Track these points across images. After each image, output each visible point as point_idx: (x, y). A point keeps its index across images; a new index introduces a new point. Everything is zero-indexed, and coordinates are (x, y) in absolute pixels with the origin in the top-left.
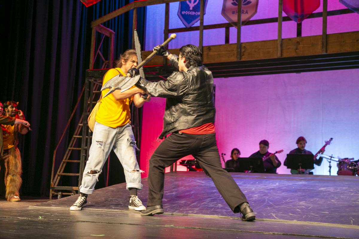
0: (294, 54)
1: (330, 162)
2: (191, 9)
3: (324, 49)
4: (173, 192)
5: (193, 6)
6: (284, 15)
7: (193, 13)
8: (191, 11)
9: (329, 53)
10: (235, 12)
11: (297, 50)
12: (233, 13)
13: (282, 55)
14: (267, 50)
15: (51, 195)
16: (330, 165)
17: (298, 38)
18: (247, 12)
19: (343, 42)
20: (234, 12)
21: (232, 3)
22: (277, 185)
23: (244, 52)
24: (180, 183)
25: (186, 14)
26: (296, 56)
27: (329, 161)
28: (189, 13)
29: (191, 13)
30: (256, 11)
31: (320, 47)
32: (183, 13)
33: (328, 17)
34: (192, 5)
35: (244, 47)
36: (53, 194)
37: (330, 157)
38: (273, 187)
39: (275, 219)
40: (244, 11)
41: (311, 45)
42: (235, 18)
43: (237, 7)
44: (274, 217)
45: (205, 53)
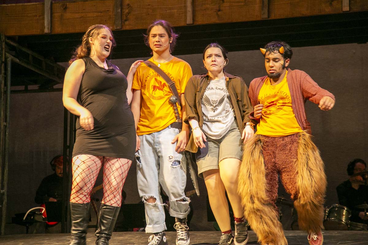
0: (214, 20)
3: (266, 10)
9: (273, 17)
11: (219, 13)
13: (194, 20)
14: (168, 11)
23: (129, 13)
26: (218, 22)
31: (257, 7)
35: (128, 5)
41: (243, 4)
45: (56, 15)
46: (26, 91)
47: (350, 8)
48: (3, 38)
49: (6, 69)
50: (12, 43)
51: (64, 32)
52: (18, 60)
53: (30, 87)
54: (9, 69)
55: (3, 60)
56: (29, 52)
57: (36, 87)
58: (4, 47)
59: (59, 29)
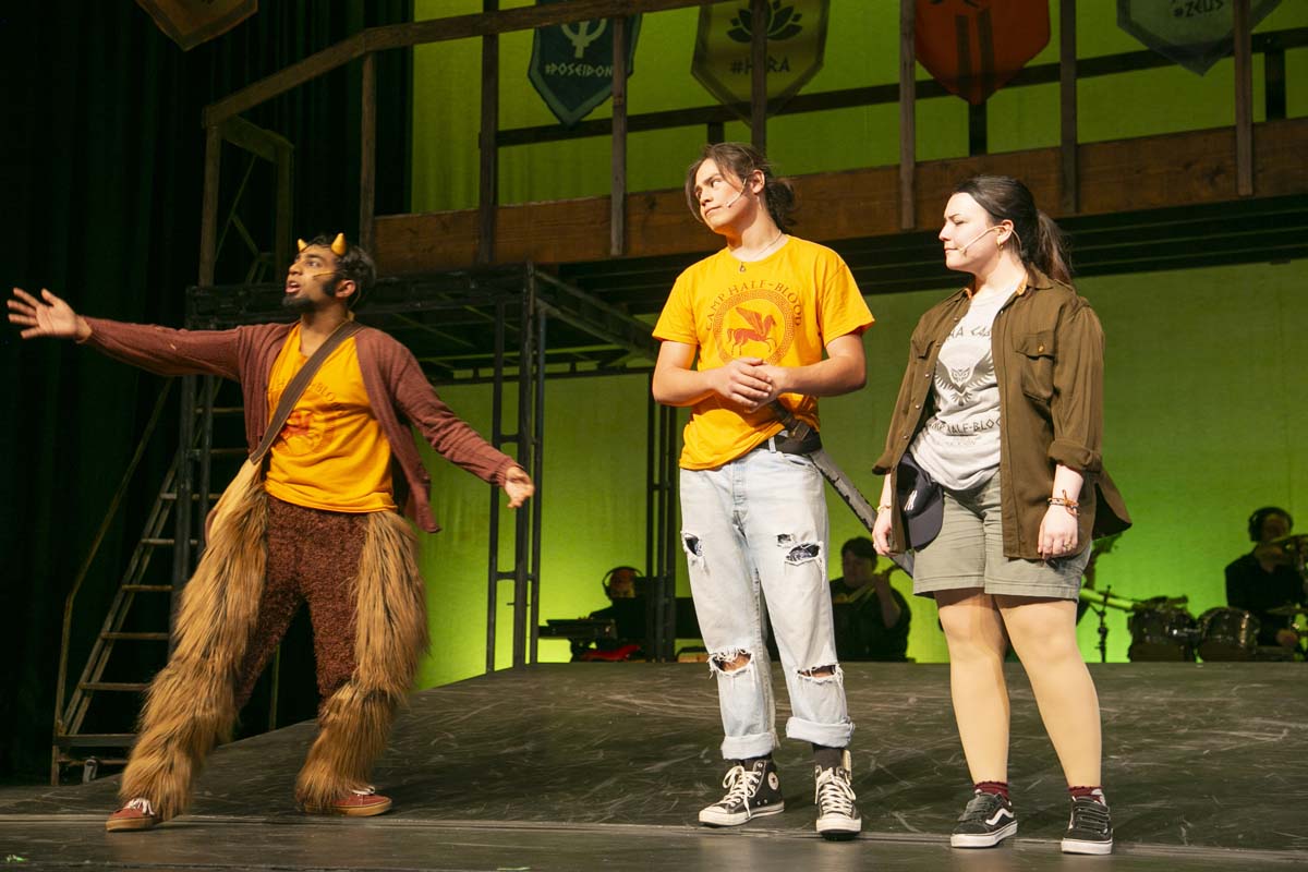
1: (1102, 614)
2: (579, 54)
3: (1071, 198)
4: (524, 743)
5: (587, 45)
6: (922, 74)
7: (589, 71)
8: (578, 62)
9: (1086, 211)
10: (744, 67)
12: (736, 68)
13: (916, 221)
14: (863, 204)
15: (56, 768)
16: (1102, 623)
17: (976, 158)
18: (785, 67)
19: (1138, 172)
20: (740, 64)
21: (731, 34)
22: (910, 705)
24: (552, 706)
25: (562, 73)
27: (1099, 608)
28: (572, 72)
29: (578, 70)
30: (819, 64)
32: (551, 69)
33: (1081, 83)
34: (581, 41)
36: (62, 765)
37: (1101, 593)
38: (895, 714)
39: (907, 831)
40: (775, 62)
42: (741, 87)
43: (748, 46)
44: (900, 824)
45: (635, 219)
46: (573, 373)
47: (1255, 190)
48: (531, 269)
49: (536, 332)
50: (547, 278)
51: (649, 253)
52: (557, 313)
53: (581, 366)
54: (542, 330)
55: (531, 313)
56: (580, 294)
57: (591, 365)
58: (532, 286)
59: (639, 249)
